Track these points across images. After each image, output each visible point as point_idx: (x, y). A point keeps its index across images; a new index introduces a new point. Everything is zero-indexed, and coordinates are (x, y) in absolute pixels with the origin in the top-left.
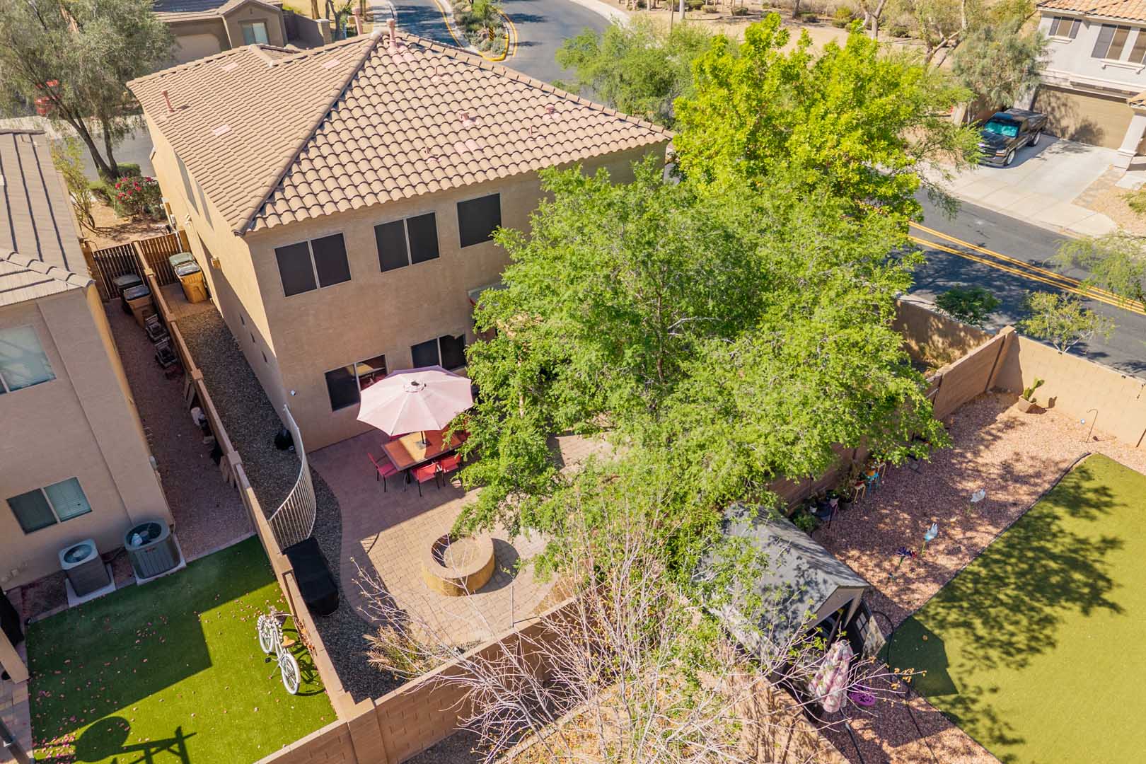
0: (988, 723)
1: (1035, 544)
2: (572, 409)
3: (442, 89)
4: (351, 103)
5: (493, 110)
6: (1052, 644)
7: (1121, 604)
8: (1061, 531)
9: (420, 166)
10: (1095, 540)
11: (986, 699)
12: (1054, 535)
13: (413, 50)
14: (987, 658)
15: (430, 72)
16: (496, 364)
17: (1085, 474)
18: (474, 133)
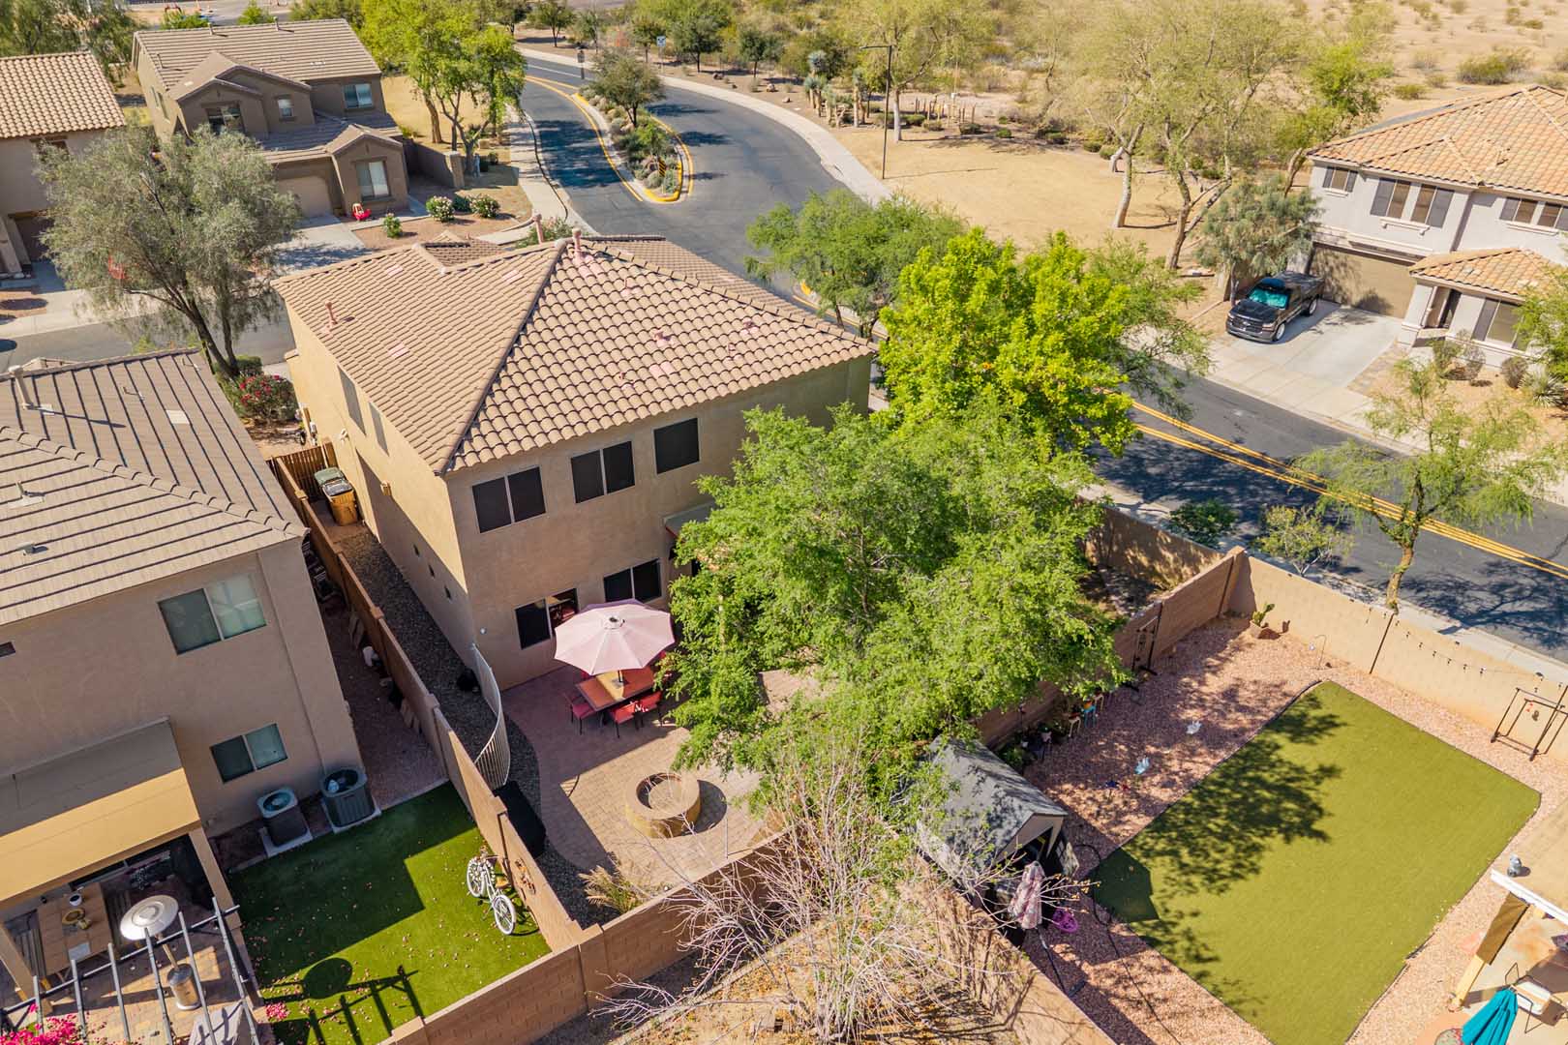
0: (1186, 944)
1: (1251, 774)
2: (778, 645)
3: (633, 305)
4: (539, 325)
5: (687, 326)
6: (1256, 870)
7: (1330, 833)
8: (1280, 761)
9: (615, 394)
10: (1312, 768)
11: (1186, 923)
12: (1273, 766)
13: (599, 260)
14: (1189, 884)
15: (619, 285)
16: (701, 600)
17: (1313, 701)
18: (669, 354)
